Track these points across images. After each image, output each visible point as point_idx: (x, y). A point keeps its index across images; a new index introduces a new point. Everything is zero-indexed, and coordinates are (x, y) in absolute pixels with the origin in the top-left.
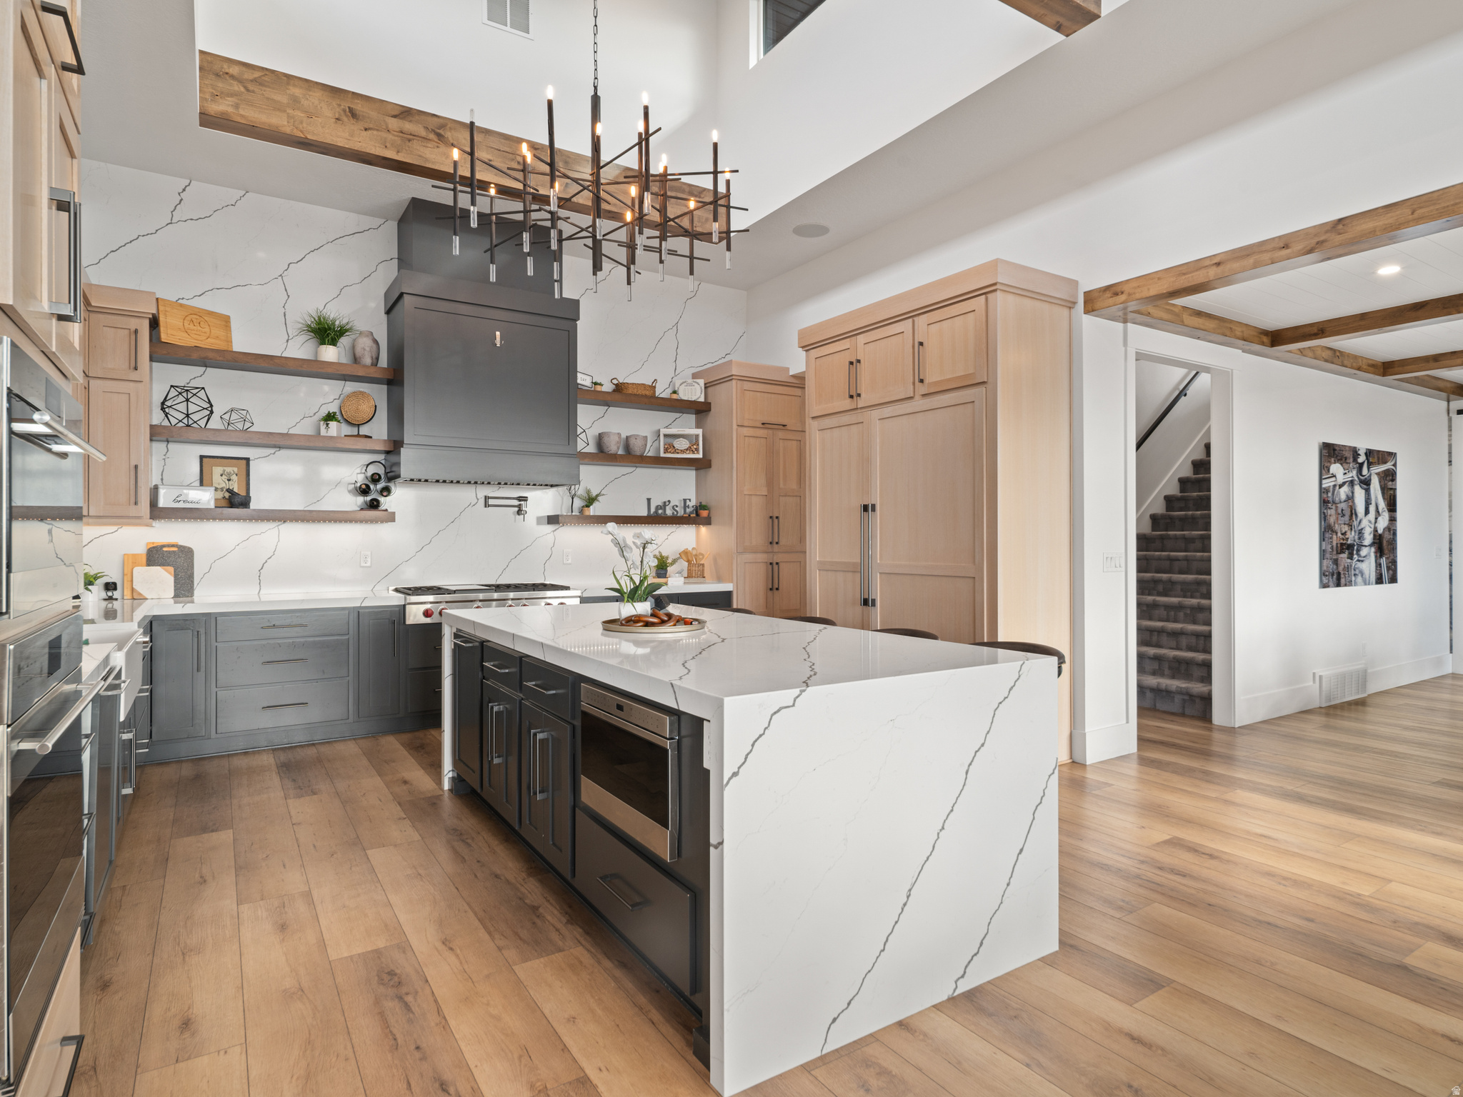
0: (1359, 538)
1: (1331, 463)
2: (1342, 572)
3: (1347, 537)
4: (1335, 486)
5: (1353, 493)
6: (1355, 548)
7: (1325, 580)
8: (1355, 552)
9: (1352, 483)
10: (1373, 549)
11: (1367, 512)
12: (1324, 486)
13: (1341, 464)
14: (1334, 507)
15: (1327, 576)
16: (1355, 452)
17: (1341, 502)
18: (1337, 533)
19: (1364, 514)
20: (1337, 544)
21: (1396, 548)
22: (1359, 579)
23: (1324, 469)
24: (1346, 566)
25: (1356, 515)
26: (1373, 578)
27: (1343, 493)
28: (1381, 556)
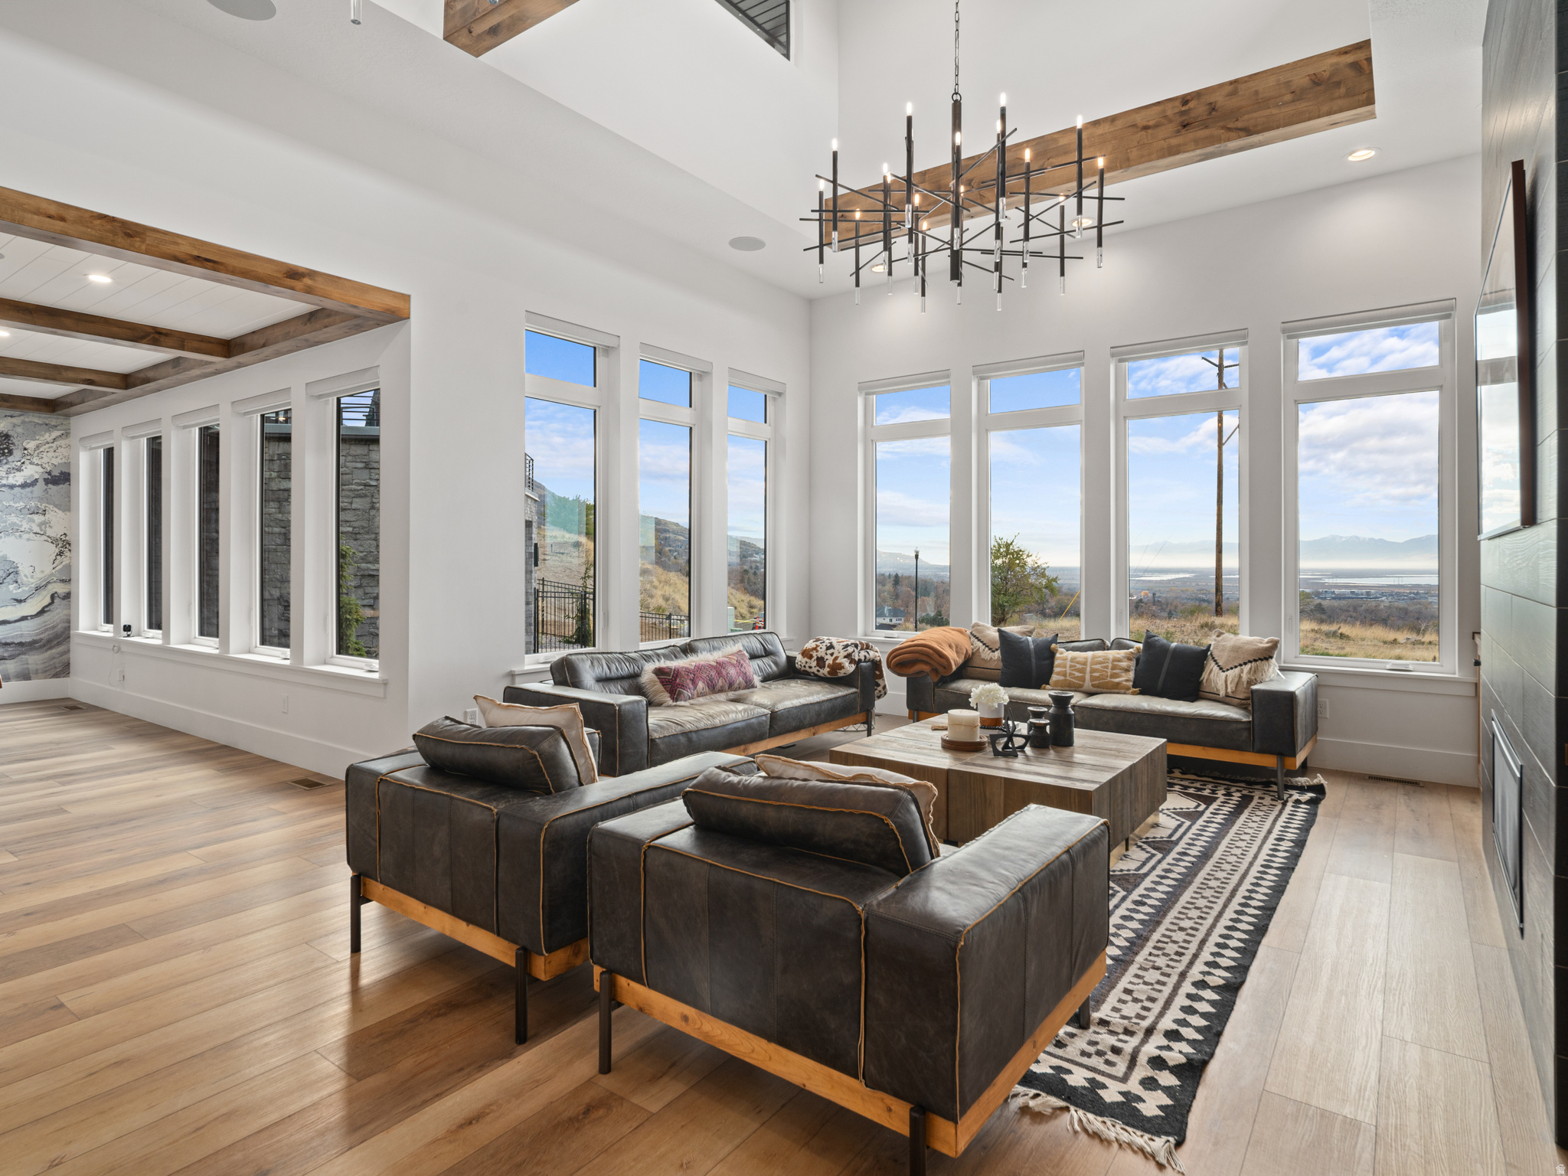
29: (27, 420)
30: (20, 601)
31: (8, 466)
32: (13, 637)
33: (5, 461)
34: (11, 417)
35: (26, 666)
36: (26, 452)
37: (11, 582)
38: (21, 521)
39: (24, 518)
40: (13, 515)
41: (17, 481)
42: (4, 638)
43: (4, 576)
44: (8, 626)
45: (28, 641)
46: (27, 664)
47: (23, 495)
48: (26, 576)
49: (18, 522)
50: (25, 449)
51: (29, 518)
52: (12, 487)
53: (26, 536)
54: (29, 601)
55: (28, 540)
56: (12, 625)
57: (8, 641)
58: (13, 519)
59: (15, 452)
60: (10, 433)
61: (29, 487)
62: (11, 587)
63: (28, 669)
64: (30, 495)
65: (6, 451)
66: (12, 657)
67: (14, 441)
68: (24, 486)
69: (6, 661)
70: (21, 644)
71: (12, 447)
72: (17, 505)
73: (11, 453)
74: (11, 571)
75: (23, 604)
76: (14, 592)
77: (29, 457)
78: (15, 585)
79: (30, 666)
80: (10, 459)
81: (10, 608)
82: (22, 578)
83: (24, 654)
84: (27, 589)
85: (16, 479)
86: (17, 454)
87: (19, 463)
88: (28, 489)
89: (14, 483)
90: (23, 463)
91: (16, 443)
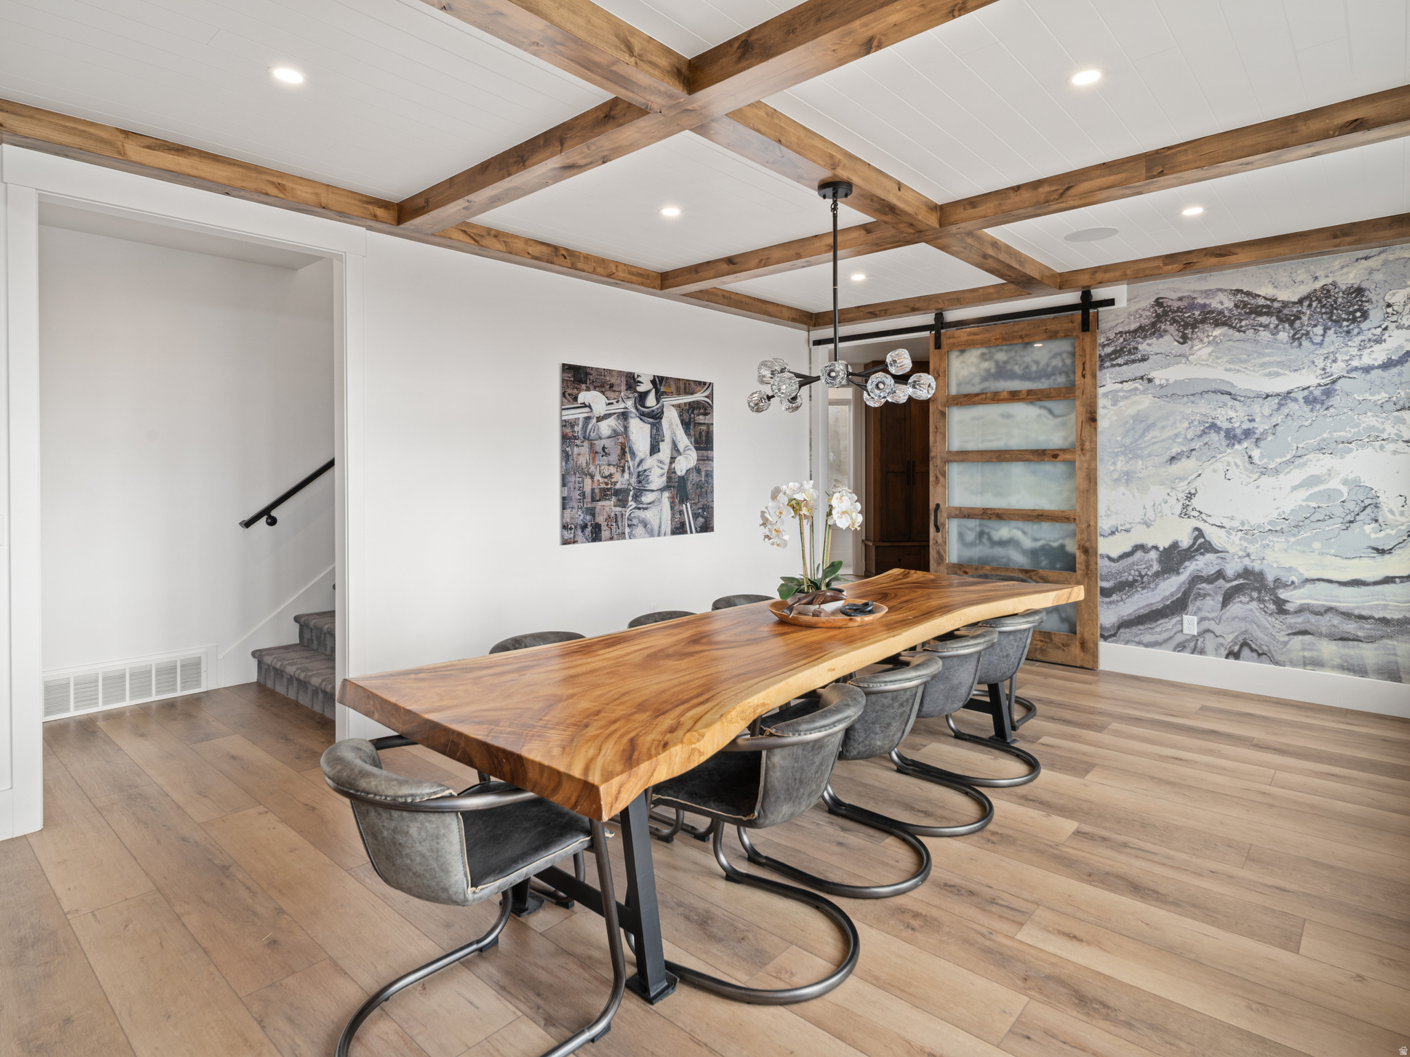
0: (640, 482)
1: (580, 390)
2: (604, 524)
3: (613, 480)
4: (588, 419)
5: (626, 428)
6: (631, 493)
7: (569, 535)
8: (630, 498)
9: (624, 416)
10: (666, 494)
11: (654, 449)
12: (564, 418)
13: (603, 393)
14: (586, 444)
15: (571, 529)
16: (631, 380)
17: (600, 438)
18: (592, 477)
19: (648, 453)
20: (593, 490)
21: (712, 492)
22: (640, 530)
23: (569, 397)
24: (612, 515)
25: (633, 454)
26: (667, 526)
27: (605, 428)
28: (682, 502)
29: (1391, 257)
30: (1382, 552)
31: (1360, 338)
32: (1371, 608)
33: (1356, 331)
34: (1366, 258)
35: (1393, 658)
36: (1390, 310)
37: (1368, 520)
38: (1383, 423)
39: (1387, 418)
40: (1369, 414)
41: (1375, 359)
42: (1357, 608)
43: (1357, 510)
44: (1364, 588)
45: (1396, 617)
46: (1395, 655)
47: (1386, 381)
48: (1391, 512)
49: (1377, 425)
50: (1389, 306)
51: (1395, 417)
52: (1367, 370)
53: (1390, 447)
54: (1397, 552)
55: (1395, 452)
56: (1371, 588)
57: (1365, 613)
58: (1370, 420)
59: (1371, 313)
60: (1364, 286)
61: (1395, 366)
62: (1368, 528)
63: (1396, 663)
64: (1396, 380)
65: (1358, 314)
66: (1370, 640)
67: (1370, 296)
68: (1387, 365)
69: (1361, 644)
70: (1384, 621)
71: (1367, 306)
72: (1376, 397)
73: (1365, 315)
74: (1367, 502)
75: (1387, 557)
76: (1373, 536)
77: (1394, 318)
78: (1374, 525)
79: (1400, 660)
80: (1364, 326)
81: (1366, 561)
82: (1385, 515)
83: (1390, 637)
84: (1393, 532)
85: (1374, 356)
86: (1376, 315)
87: (1380, 329)
88: (1394, 371)
89: (1371, 362)
90: (1386, 329)
91: (1374, 300)
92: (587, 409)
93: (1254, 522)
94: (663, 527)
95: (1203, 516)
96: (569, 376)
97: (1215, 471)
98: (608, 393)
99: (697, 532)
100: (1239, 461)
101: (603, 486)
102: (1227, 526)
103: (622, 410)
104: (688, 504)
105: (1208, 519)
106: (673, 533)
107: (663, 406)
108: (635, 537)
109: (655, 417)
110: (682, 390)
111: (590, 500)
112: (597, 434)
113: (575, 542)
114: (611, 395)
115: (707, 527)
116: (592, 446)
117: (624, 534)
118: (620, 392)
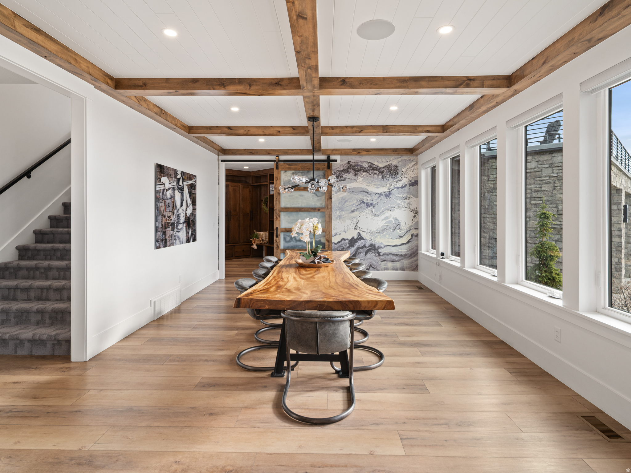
0: (178, 219)
1: (162, 176)
2: (168, 239)
3: (171, 218)
4: (164, 190)
5: (174, 194)
6: (175, 224)
7: (158, 244)
8: (175, 227)
9: (174, 189)
10: (185, 225)
11: (182, 205)
12: (157, 189)
13: (168, 178)
14: (163, 202)
15: (159, 242)
16: (175, 171)
17: (167, 199)
18: (165, 217)
19: (180, 206)
20: (165, 223)
21: (196, 224)
22: (178, 241)
23: (158, 180)
24: (170, 234)
25: (176, 206)
26: (185, 240)
27: (169, 194)
28: (189, 228)
29: (403, 159)
30: (401, 237)
31: (397, 179)
32: (399, 252)
33: (396, 177)
34: (398, 158)
35: (403, 265)
36: (403, 173)
37: (398, 229)
38: (401, 203)
39: (402, 201)
40: (398, 200)
41: (400, 185)
42: (396, 252)
43: (396, 226)
44: (397, 247)
45: (404, 254)
46: (404, 264)
47: (402, 191)
48: (403, 226)
49: (400, 203)
50: (403, 172)
51: (404, 201)
52: (398, 188)
53: (403, 209)
54: (404, 237)
55: (404, 210)
56: (399, 247)
57: (397, 254)
58: (399, 202)
59: (399, 173)
60: (398, 165)
61: (404, 188)
62: (398, 231)
63: (404, 266)
64: (404, 191)
65: (396, 173)
66: (399, 261)
67: (399, 168)
68: (402, 187)
69: (397, 262)
70: (401, 255)
71: (398, 171)
72: (400, 196)
73: (398, 173)
74: (398, 224)
75: (402, 238)
76: (399, 233)
77: (403, 175)
78: (399, 230)
79: (404, 265)
80: (398, 176)
81: (398, 239)
82: (402, 227)
83: (402, 259)
84: (403, 232)
85: (400, 184)
86: (400, 173)
87: (401, 178)
88: (404, 189)
89: (399, 186)
90: (402, 178)
91: (399, 169)
92: (163, 186)
93: (373, 230)
94: (184, 240)
95: (360, 229)
96: (158, 169)
97: (363, 215)
98: (169, 178)
99: (192, 242)
100: (369, 212)
101: (168, 221)
102: (366, 232)
103: (173, 186)
104: (190, 229)
105: (362, 230)
106: (187, 242)
107: (184, 185)
108: (176, 245)
109: (181, 190)
110: (189, 179)
111: (164, 228)
112: (166, 197)
113: (160, 248)
114: (170, 179)
115: (194, 240)
116: (165, 202)
117: (173, 243)
118: (172, 178)
